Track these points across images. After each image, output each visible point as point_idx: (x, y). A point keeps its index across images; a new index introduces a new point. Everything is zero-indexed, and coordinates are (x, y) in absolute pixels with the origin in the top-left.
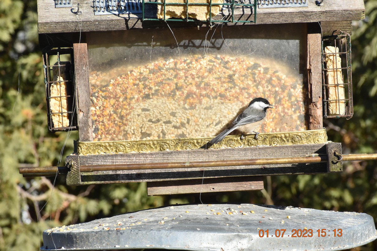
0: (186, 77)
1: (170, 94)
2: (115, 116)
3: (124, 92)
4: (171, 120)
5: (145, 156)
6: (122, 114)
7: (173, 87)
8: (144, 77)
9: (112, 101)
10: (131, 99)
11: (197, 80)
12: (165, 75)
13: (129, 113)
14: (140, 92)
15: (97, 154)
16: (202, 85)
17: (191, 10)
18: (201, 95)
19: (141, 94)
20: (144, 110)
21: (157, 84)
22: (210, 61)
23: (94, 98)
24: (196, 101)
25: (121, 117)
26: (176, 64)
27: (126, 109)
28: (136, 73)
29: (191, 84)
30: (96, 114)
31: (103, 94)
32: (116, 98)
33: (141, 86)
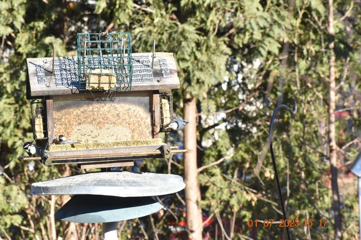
0: (98, 115)
1: (90, 122)
2: (65, 133)
3: (69, 122)
4: (91, 134)
5: (80, 152)
6: (68, 132)
7: (92, 119)
8: (79, 115)
9: (64, 126)
10: (72, 125)
11: (103, 116)
12: (88, 114)
13: (72, 131)
14: (77, 121)
15: (57, 150)
16: (105, 118)
17: (101, 86)
18: (104, 123)
19: (77, 123)
20: (78, 130)
21: (85, 118)
22: (109, 107)
23: (55, 125)
24: (102, 125)
25: (68, 133)
26: (93, 109)
27: (70, 129)
28: (75, 113)
29: (100, 118)
30: (56, 132)
31: (60, 123)
32: (66, 125)
33: (77, 119)
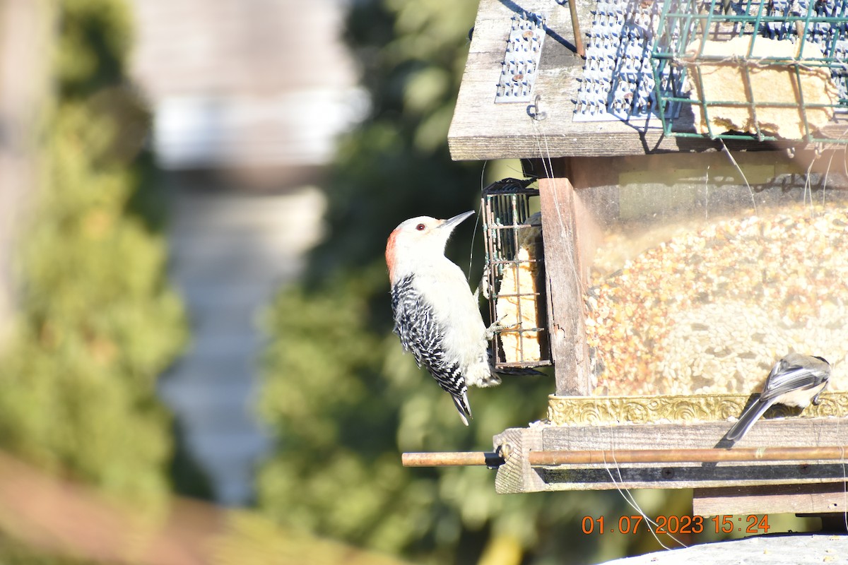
0: (785, 257)
1: (750, 294)
2: (635, 340)
3: (654, 286)
4: (754, 350)
5: (681, 431)
6: (651, 335)
7: (758, 278)
8: (695, 256)
9: (630, 308)
10: (669, 302)
11: (807, 263)
12: (739, 252)
13: (667, 332)
14: (687, 287)
15: (585, 423)
16: (820, 275)
18: (818, 298)
19: (690, 292)
20: (697, 327)
21: (724, 270)
22: (837, 222)
23: (592, 300)
24: (808, 309)
25: (650, 343)
26: (762, 227)
27: (660, 325)
28: (678, 248)
29: (796, 272)
30: (596, 334)
31: (611, 292)
32: (640, 301)
33: (690, 275)
